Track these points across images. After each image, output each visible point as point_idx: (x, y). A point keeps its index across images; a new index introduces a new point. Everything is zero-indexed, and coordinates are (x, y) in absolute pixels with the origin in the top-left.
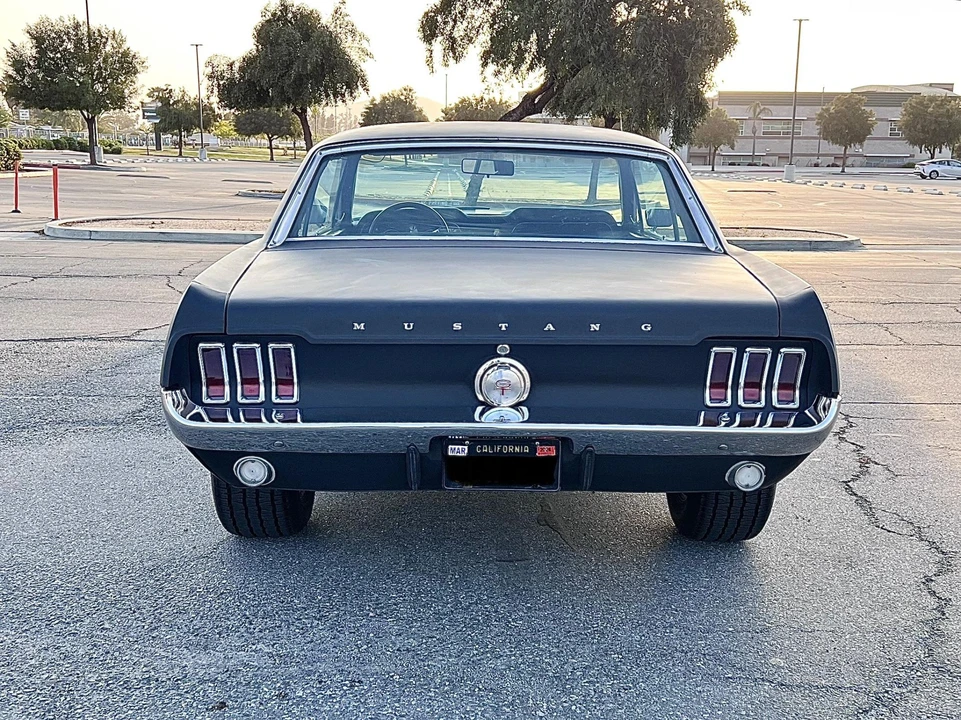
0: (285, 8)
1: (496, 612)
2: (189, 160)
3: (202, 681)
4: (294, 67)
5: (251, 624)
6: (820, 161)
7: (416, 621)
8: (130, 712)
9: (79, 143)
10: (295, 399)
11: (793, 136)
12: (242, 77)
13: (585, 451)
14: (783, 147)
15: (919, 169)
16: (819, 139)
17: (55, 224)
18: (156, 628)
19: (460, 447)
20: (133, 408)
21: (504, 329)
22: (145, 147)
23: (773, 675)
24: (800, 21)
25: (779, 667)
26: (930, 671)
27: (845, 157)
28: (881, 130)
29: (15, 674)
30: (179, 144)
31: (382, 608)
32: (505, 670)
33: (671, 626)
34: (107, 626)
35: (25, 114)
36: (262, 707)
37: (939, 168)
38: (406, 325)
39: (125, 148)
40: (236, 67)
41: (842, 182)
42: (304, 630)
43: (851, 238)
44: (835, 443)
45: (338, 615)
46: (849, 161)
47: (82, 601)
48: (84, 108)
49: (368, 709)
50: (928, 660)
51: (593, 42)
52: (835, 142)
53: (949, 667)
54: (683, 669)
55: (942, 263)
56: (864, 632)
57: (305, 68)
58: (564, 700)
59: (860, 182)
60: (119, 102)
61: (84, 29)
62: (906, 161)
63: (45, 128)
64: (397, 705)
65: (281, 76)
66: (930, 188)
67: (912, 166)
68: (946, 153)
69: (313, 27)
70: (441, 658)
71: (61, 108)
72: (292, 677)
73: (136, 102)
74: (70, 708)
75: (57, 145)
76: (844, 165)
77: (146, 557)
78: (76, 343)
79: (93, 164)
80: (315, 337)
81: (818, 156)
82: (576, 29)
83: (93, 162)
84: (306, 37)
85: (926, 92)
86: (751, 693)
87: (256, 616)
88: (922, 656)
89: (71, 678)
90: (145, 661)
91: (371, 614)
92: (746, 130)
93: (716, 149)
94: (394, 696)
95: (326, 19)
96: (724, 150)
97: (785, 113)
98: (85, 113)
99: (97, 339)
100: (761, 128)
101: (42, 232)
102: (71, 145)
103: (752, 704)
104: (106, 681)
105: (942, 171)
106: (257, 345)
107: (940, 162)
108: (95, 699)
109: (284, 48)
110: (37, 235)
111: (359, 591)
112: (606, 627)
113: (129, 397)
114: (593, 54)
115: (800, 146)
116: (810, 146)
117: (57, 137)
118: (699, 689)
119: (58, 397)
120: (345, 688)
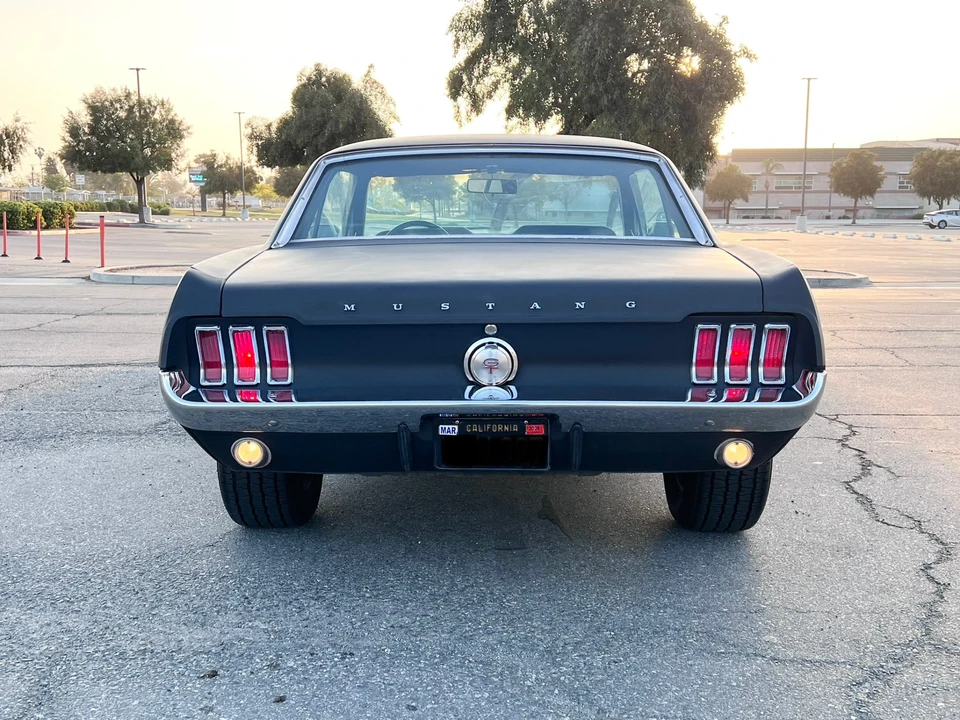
0: (319, 73)
1: (491, 593)
2: (232, 219)
3: (196, 653)
4: (328, 126)
5: (249, 603)
6: (831, 213)
7: (411, 601)
8: (123, 679)
9: (130, 205)
10: (289, 381)
11: (804, 189)
12: (278, 138)
13: (573, 429)
14: (794, 200)
15: (927, 219)
16: (830, 192)
17: (101, 271)
18: (156, 607)
19: (451, 427)
20: (157, 420)
21: (490, 308)
22: (191, 209)
23: (766, 650)
24: (809, 79)
25: (773, 644)
26: (927, 648)
27: (855, 210)
28: (890, 183)
29: (15, 646)
30: (223, 206)
31: (379, 590)
32: (496, 645)
33: (665, 606)
34: (109, 604)
35: (81, 179)
36: (252, 676)
37: (948, 218)
38: (395, 306)
39: (173, 210)
40: (274, 128)
41: (851, 232)
42: (301, 609)
43: (859, 276)
44: (837, 449)
45: (334, 596)
46: (861, 213)
47: (89, 583)
48: (134, 170)
49: (358, 678)
50: (925, 638)
51: (606, 91)
52: (846, 193)
53: (946, 645)
54: (675, 645)
55: (948, 297)
56: (859, 613)
57: (337, 126)
58: (553, 671)
59: (870, 233)
60: (167, 163)
61: (134, 98)
62: (915, 213)
63: (99, 192)
64: (386, 674)
65: (315, 136)
66: (939, 237)
67: (920, 217)
68: (954, 204)
69: (345, 91)
70: (433, 634)
71: (113, 171)
72: (285, 649)
73: (182, 164)
74: (65, 675)
75: (110, 207)
76: (855, 217)
77: (153, 545)
78: (109, 368)
79: (142, 223)
80: (306, 318)
81: (830, 208)
82: (590, 79)
83: (142, 221)
84: (339, 98)
85: (935, 147)
86: (743, 666)
87: (255, 596)
88: (919, 635)
89: (68, 650)
90: (143, 635)
91: (367, 595)
92: (758, 185)
93: (730, 203)
94: (384, 667)
95: (357, 83)
96: (739, 204)
97: (795, 168)
98: (135, 175)
99: (129, 365)
100: (774, 183)
101: (88, 278)
102: (122, 207)
103: (744, 676)
104: (103, 652)
105: (950, 221)
106: (252, 328)
107: (949, 213)
108: (90, 668)
109: (318, 111)
110: (84, 281)
111: (357, 575)
112: (600, 608)
113: (154, 412)
114: (606, 102)
115: (811, 200)
116: (822, 200)
117: (110, 199)
118: (690, 662)
119: (87, 412)
120: (336, 659)
